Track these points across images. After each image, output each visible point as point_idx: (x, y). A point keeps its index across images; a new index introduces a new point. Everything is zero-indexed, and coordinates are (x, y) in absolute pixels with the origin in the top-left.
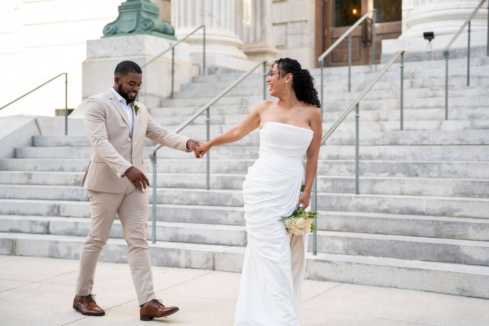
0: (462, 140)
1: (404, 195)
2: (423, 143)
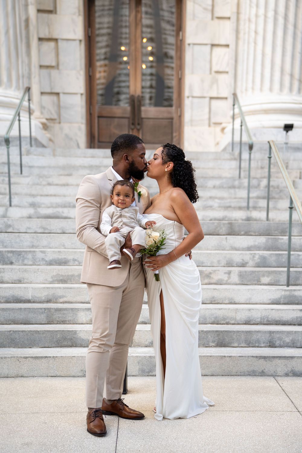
0: (45, 229)
1: (4, 283)
2: (8, 231)
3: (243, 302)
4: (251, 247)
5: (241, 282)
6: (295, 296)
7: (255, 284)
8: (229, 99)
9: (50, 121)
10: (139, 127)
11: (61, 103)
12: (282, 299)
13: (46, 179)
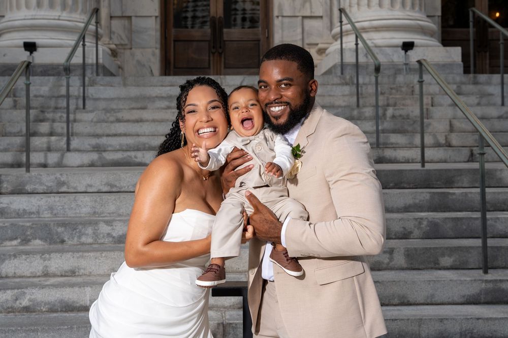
0: (112, 186)
1: (50, 276)
2: (60, 190)
4: (410, 206)
5: (409, 266)
6: (503, 290)
7: (432, 268)
8: (324, 18)
9: (120, 47)
10: (220, 51)
11: (133, 27)
12: (482, 296)
13: (115, 114)
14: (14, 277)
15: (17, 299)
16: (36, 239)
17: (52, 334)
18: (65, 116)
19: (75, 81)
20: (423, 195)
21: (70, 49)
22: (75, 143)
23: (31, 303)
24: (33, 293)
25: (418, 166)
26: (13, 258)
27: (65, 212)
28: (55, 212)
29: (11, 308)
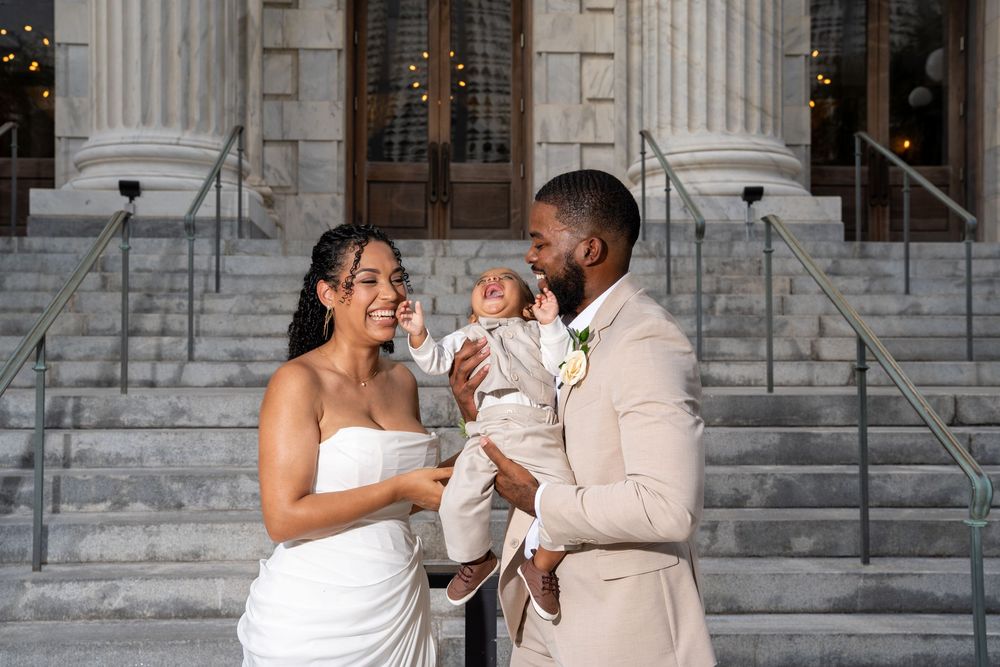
1: (158, 561)
2: (177, 423)
3: (760, 608)
4: (747, 454)
5: (743, 551)
6: (892, 591)
7: (779, 555)
8: (617, 146)
9: (278, 191)
10: (445, 199)
11: (300, 158)
12: (859, 600)
13: (268, 302)
14: (101, 562)
15: (104, 597)
16: (136, 501)
17: (161, 652)
18: (186, 303)
19: (204, 247)
20: (770, 437)
21: (194, 195)
22: (202, 347)
23: (127, 603)
24: (130, 587)
25: (763, 391)
26: (98, 531)
27: (184, 458)
28: (168, 458)
29: (96, 610)
